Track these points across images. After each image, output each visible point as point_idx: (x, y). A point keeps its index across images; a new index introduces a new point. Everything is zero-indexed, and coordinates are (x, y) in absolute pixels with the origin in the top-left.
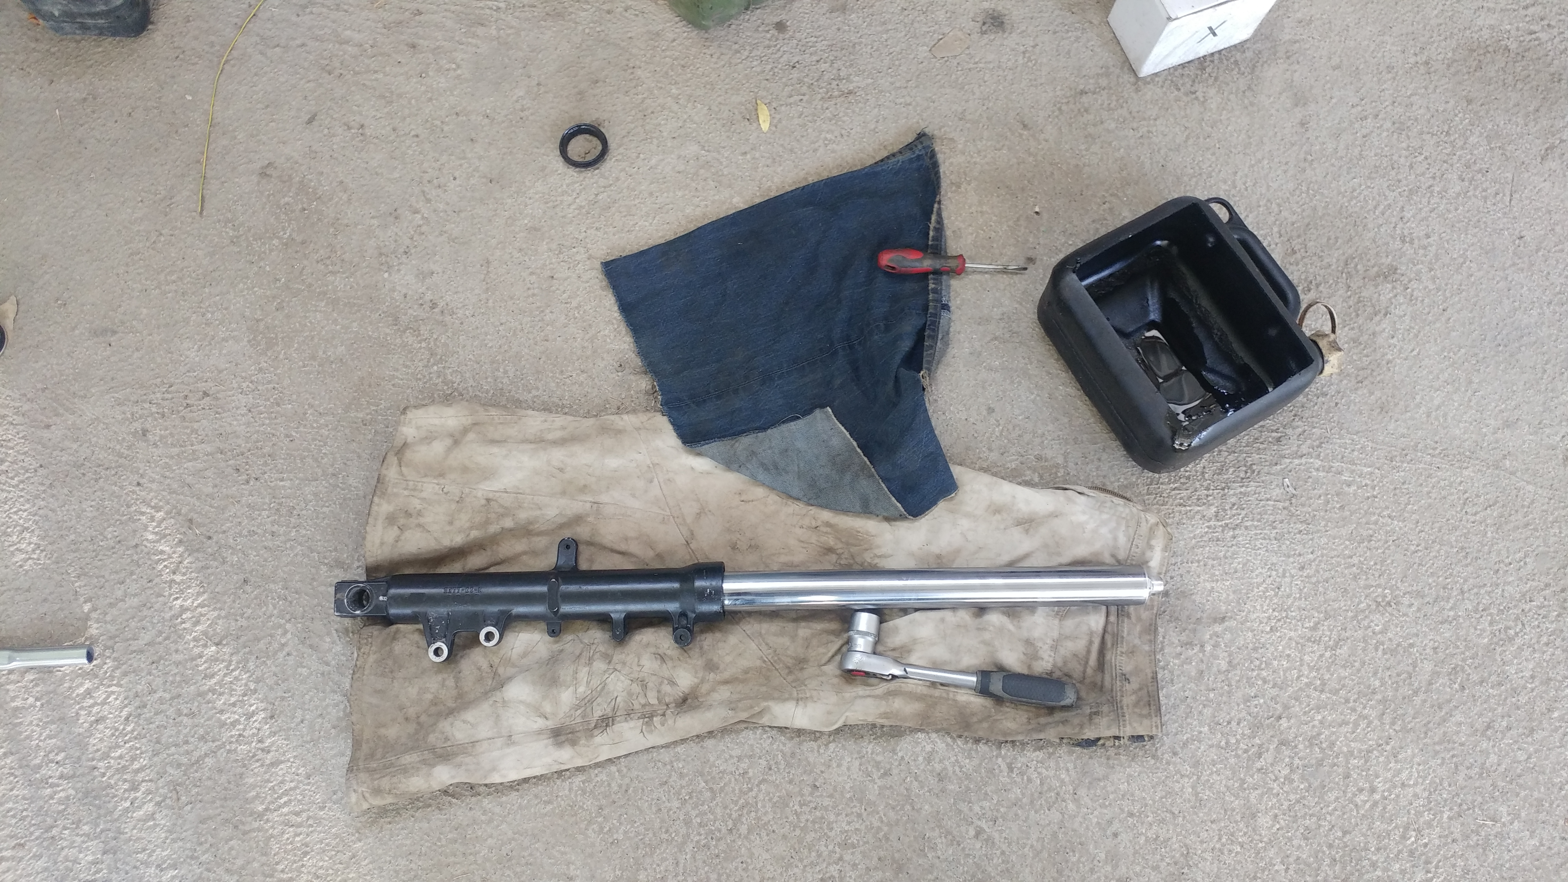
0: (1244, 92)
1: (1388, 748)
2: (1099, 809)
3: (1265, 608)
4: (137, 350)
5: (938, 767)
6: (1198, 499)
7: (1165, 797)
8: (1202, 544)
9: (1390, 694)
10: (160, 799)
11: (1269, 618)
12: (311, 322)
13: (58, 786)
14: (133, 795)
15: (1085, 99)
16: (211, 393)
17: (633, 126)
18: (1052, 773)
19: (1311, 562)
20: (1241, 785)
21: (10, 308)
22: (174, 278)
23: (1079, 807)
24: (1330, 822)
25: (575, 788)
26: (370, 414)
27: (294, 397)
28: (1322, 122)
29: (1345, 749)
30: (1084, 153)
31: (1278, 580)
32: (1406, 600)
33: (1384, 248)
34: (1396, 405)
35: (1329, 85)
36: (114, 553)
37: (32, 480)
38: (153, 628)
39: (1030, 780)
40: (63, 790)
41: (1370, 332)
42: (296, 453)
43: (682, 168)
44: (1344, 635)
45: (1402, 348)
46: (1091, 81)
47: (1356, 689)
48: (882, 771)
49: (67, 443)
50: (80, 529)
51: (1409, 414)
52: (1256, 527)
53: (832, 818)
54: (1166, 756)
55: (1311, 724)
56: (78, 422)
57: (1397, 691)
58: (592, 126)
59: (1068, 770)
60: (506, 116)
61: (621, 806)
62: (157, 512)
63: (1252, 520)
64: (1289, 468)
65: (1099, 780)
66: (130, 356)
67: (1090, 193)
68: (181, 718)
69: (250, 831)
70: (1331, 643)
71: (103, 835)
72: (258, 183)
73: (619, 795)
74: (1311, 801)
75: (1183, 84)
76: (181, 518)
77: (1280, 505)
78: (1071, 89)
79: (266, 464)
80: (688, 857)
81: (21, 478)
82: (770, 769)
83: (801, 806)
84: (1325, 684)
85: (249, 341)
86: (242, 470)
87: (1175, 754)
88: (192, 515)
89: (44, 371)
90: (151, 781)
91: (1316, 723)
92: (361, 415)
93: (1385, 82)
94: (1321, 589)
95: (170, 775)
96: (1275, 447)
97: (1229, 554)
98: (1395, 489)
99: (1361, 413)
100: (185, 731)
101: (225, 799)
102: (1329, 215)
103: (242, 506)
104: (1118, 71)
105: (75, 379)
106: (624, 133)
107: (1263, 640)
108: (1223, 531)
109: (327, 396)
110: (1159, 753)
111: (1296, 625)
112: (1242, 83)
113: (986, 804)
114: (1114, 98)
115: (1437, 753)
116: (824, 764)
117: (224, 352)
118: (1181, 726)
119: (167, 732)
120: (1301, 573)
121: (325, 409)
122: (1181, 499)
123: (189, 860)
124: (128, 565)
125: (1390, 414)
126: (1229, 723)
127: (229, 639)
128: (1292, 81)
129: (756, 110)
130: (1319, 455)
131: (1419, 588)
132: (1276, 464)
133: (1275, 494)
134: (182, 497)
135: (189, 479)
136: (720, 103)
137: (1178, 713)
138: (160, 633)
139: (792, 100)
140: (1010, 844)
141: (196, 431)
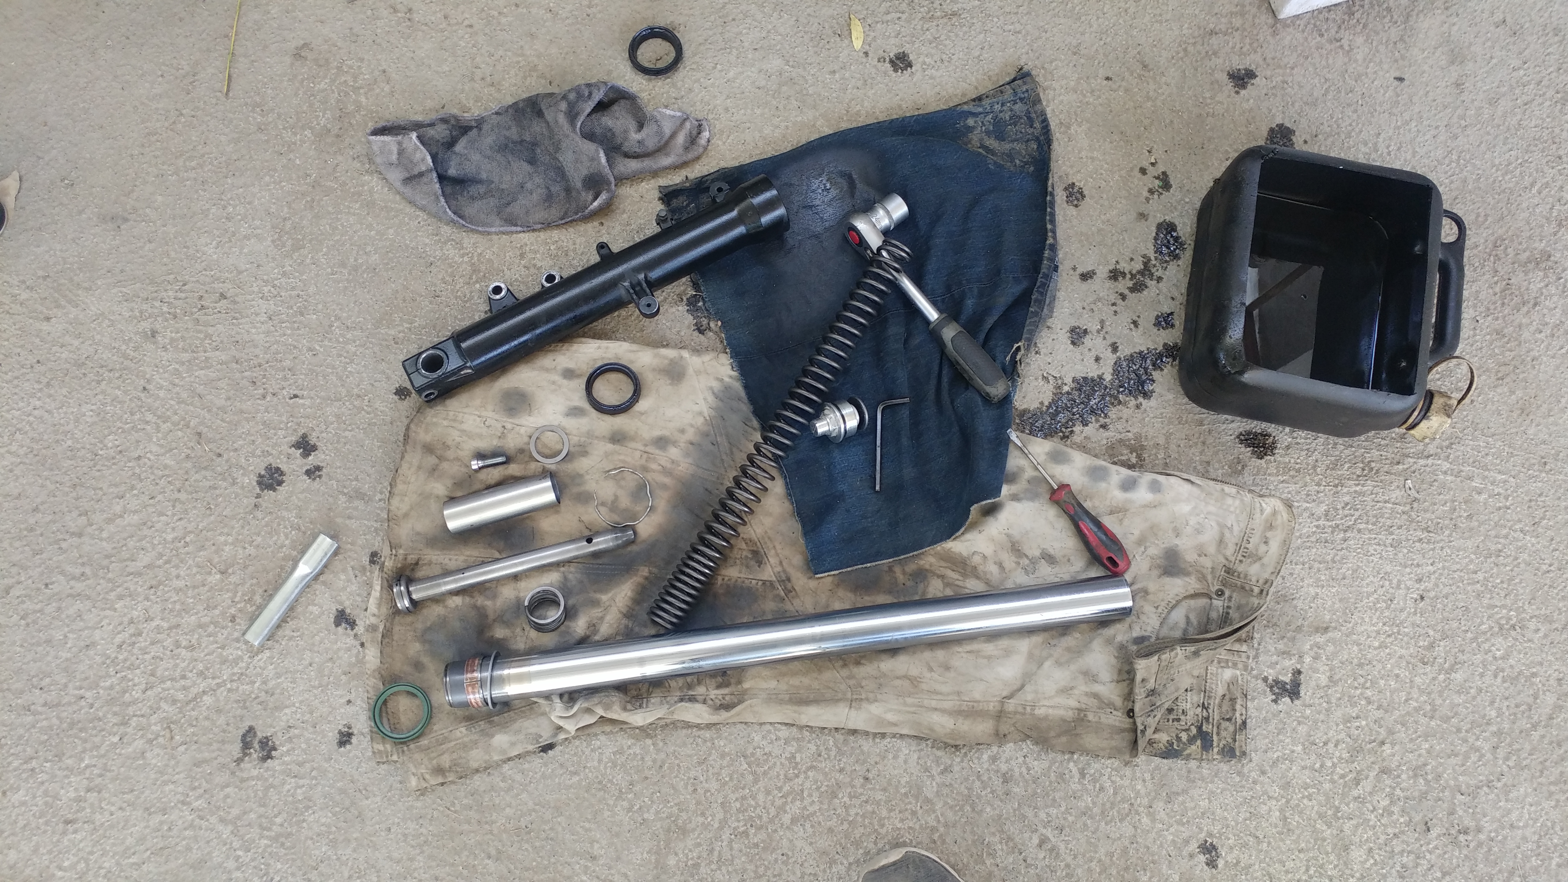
0: (1395, 43)
1: (1499, 785)
2: (1175, 826)
3: (1375, 620)
4: (150, 242)
5: (1004, 767)
6: (1308, 495)
7: (1250, 819)
8: (1308, 544)
9: (1506, 726)
10: (153, 737)
11: (1378, 633)
12: (342, 225)
13: (41, 714)
14: (122, 729)
15: (1214, 40)
16: (228, 295)
17: (711, 33)
18: (1126, 782)
19: (1430, 574)
20: (1335, 815)
21: (11, 184)
22: (193, 164)
23: (1154, 820)
24: (1429, 861)
25: (605, 760)
26: (403, 332)
27: (320, 306)
28: (1479, 84)
29: (1452, 783)
30: (1209, 101)
31: (1391, 590)
32: (1532, 625)
33: (1538, 231)
34: (1539, 407)
35: (1489, 44)
36: (114, 464)
37: (28, 377)
38: (153, 549)
39: (1102, 789)
40: (46, 719)
41: (1516, 323)
42: (319, 369)
43: (763, 83)
44: (1461, 657)
45: (1550, 344)
46: (1223, 20)
47: (1470, 717)
48: (942, 767)
49: (67, 338)
50: (78, 435)
51: (1552, 419)
52: (1370, 531)
53: (884, 813)
54: (1253, 774)
55: (1417, 753)
56: (81, 316)
57: (1514, 723)
58: (666, 30)
59: (1144, 781)
60: (571, 11)
61: (655, 784)
62: (164, 422)
63: (1367, 523)
64: (1413, 469)
65: (1178, 794)
66: (141, 248)
67: (1212, 147)
68: (179, 650)
69: (248, 779)
70: (1446, 666)
71: (88, 772)
72: (292, 64)
73: (653, 771)
74: (1411, 837)
75: (1327, 30)
76: (189, 430)
77: (1400, 509)
78: (1199, 28)
79: (285, 378)
80: (724, 844)
81: (16, 374)
82: (820, 755)
83: (851, 797)
84: (1435, 710)
85: (273, 241)
86: (258, 384)
87: (1263, 773)
88: (201, 428)
89: (47, 257)
90: (142, 716)
91: (1424, 751)
92: (392, 332)
93: (1551, 45)
94: (1439, 606)
95: (164, 711)
96: (1399, 445)
97: (1338, 558)
98: (1530, 501)
99: (1499, 414)
100: (183, 665)
101: (223, 742)
102: (1480, 188)
103: (257, 423)
104: (1254, 10)
105: (80, 269)
106: (701, 40)
107: (1369, 656)
108: (1332, 532)
109: (357, 309)
110: (1246, 770)
111: (1408, 643)
112: (1394, 34)
113: (1054, 811)
114: (1248, 41)
115: (1551, 794)
116: (879, 755)
117: (245, 251)
118: (1272, 742)
119: (163, 664)
120: (1417, 586)
121: (353, 322)
122: (1289, 493)
123: (180, 805)
124: (129, 478)
125: (1531, 417)
126: (1325, 744)
127: (236, 567)
128: (1450, 36)
129: (849, 25)
130: (1448, 457)
131: (1548, 612)
132: (1398, 463)
133: (1394, 496)
134: (192, 408)
135: (200, 389)
136: (809, 15)
137: (1269, 728)
138: (161, 555)
139: (889, 17)
140: (1075, 857)
141: (208, 336)
